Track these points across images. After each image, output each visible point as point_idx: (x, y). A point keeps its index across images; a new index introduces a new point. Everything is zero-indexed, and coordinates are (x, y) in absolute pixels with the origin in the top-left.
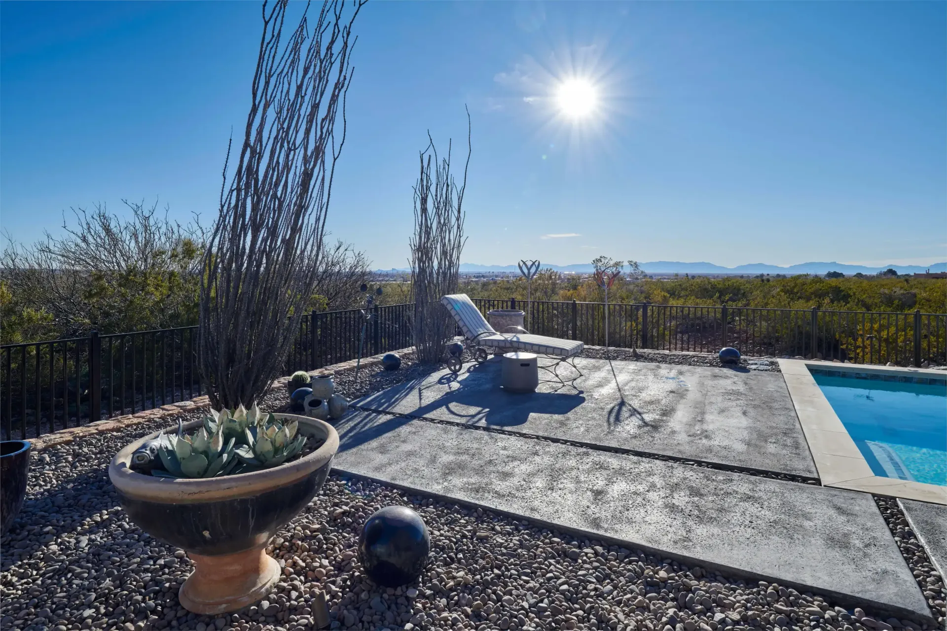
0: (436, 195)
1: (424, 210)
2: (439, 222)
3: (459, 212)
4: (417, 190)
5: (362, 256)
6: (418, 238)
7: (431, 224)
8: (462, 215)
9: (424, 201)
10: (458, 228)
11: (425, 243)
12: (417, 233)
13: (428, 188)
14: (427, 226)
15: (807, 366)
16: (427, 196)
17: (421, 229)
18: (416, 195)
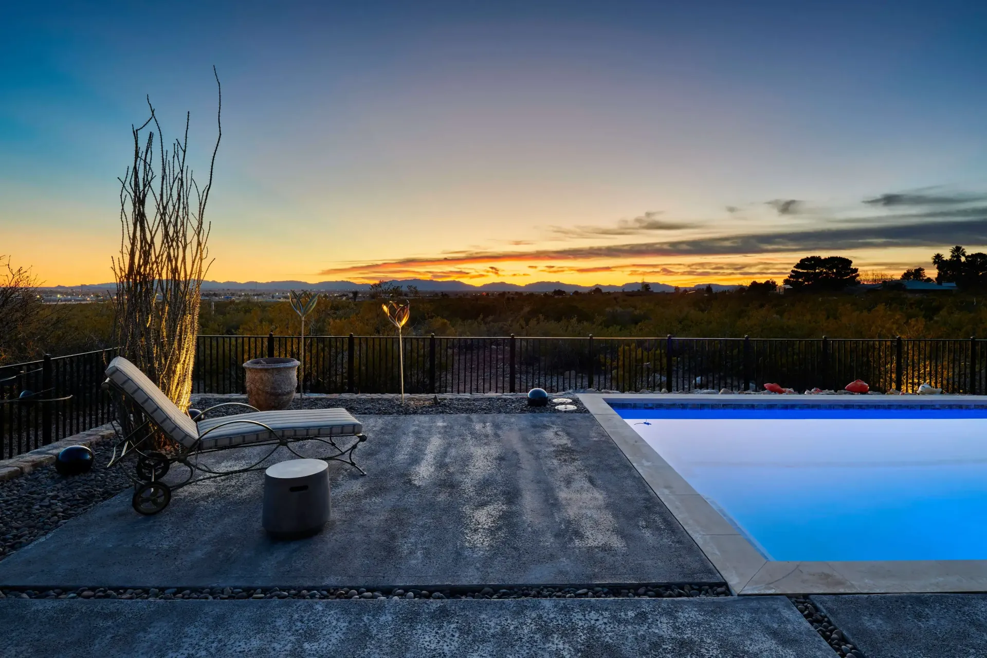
0: (162, 195)
1: (140, 217)
2: (166, 234)
3: (201, 223)
4: (127, 185)
5: (26, 275)
6: (127, 258)
7: (152, 239)
8: (205, 226)
9: (139, 202)
10: (199, 244)
11: (139, 266)
12: (125, 251)
13: (147, 184)
14: (144, 238)
15: (606, 400)
16: (145, 196)
17: (133, 244)
18: (125, 192)
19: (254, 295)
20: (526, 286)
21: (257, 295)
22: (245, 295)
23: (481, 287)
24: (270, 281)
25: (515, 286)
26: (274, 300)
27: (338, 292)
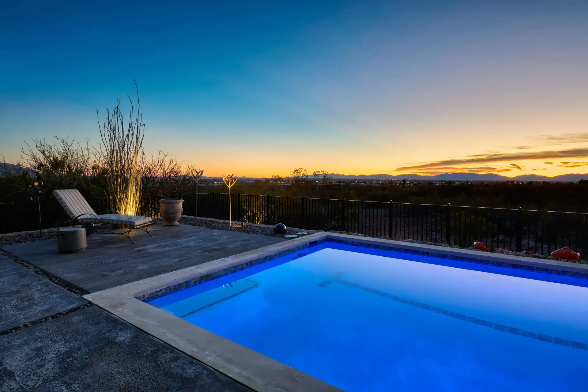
19: (362, 182)
20: (555, 177)
21: (363, 182)
22: (358, 182)
23: (514, 178)
24: (371, 175)
25: (545, 177)
26: (372, 185)
27: (410, 181)
